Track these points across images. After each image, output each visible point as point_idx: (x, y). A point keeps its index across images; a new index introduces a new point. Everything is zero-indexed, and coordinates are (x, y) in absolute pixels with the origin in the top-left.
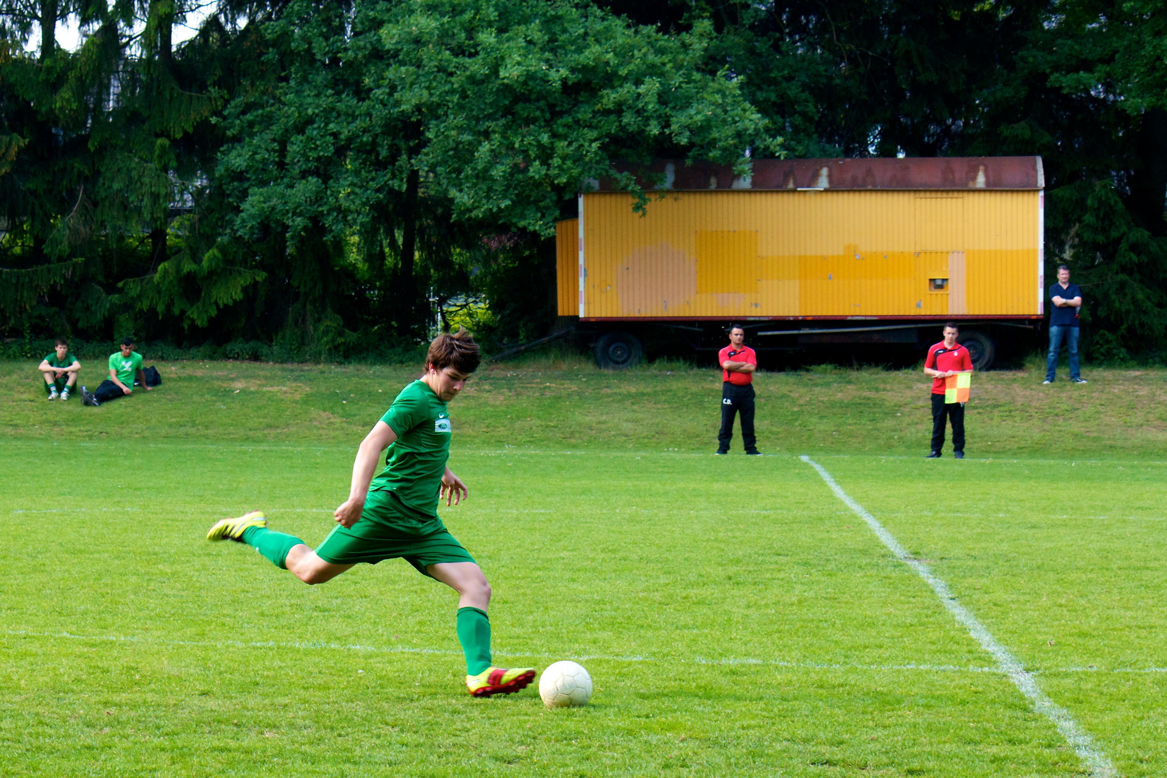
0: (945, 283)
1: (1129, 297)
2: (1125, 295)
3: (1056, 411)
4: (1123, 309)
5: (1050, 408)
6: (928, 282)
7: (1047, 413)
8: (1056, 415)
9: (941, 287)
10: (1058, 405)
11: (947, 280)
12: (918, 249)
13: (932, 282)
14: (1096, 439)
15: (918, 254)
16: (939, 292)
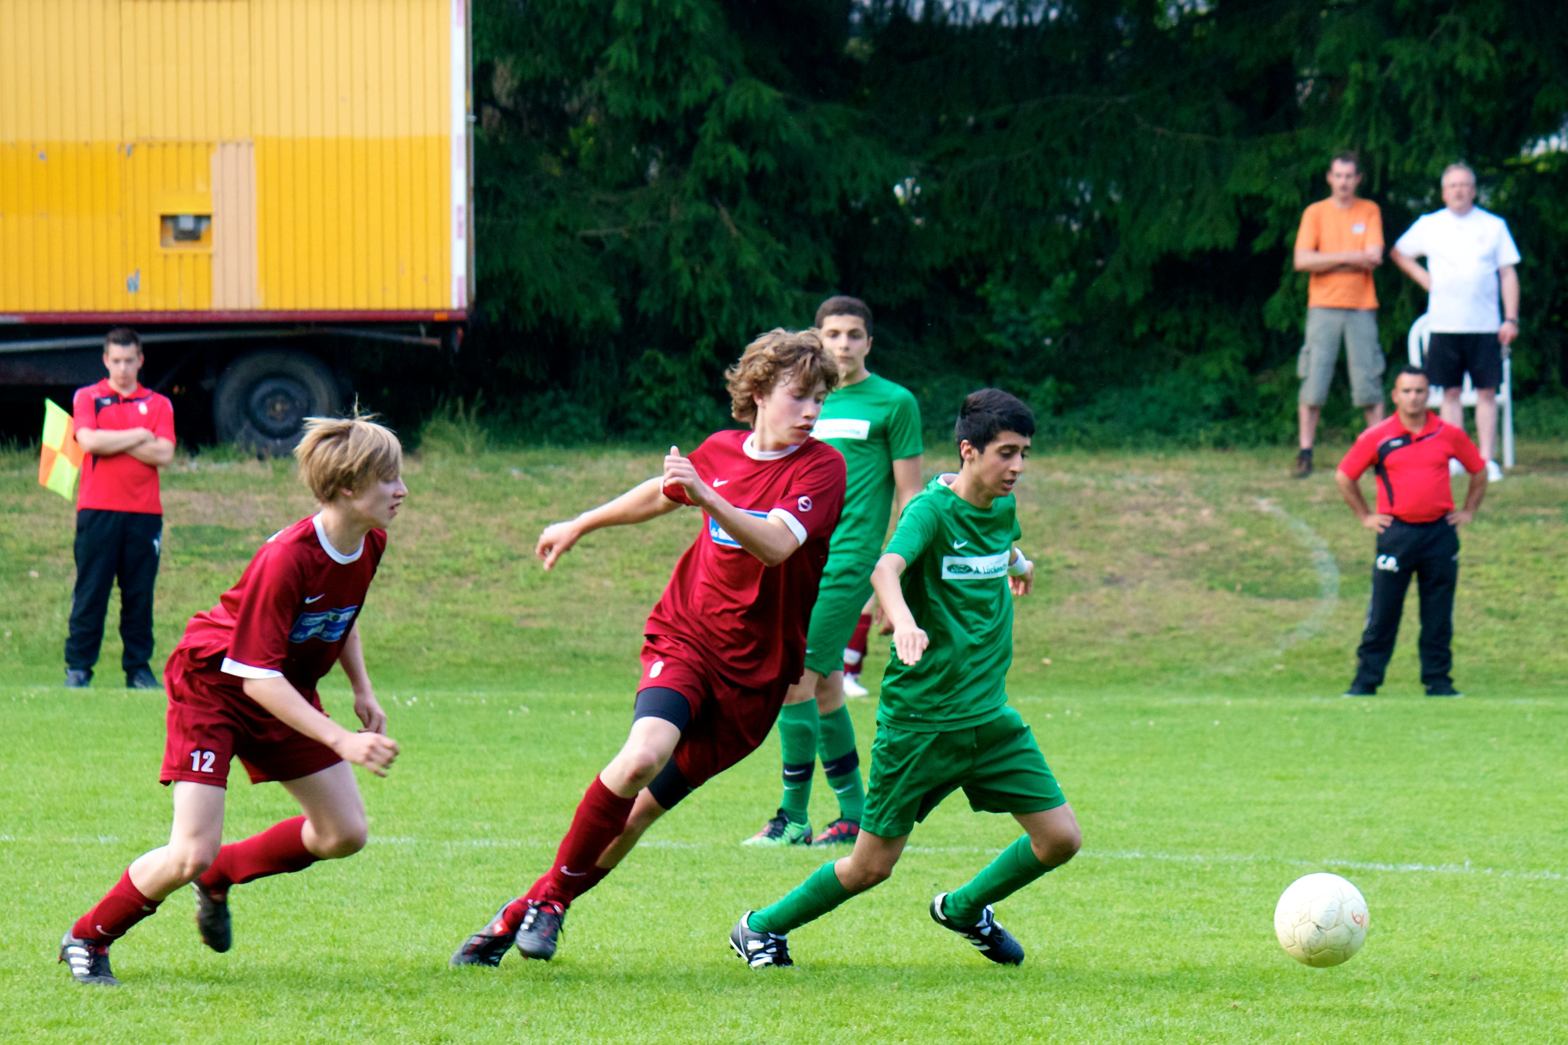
0: (204, 225)
1: (720, 261)
2: (709, 258)
3: (462, 563)
4: (704, 295)
5: (447, 555)
6: (157, 222)
7: (436, 569)
8: (458, 573)
9: (193, 236)
10: (468, 547)
11: (208, 217)
12: (130, 136)
13: (170, 225)
14: (543, 637)
15: (130, 150)
16: (188, 249)
